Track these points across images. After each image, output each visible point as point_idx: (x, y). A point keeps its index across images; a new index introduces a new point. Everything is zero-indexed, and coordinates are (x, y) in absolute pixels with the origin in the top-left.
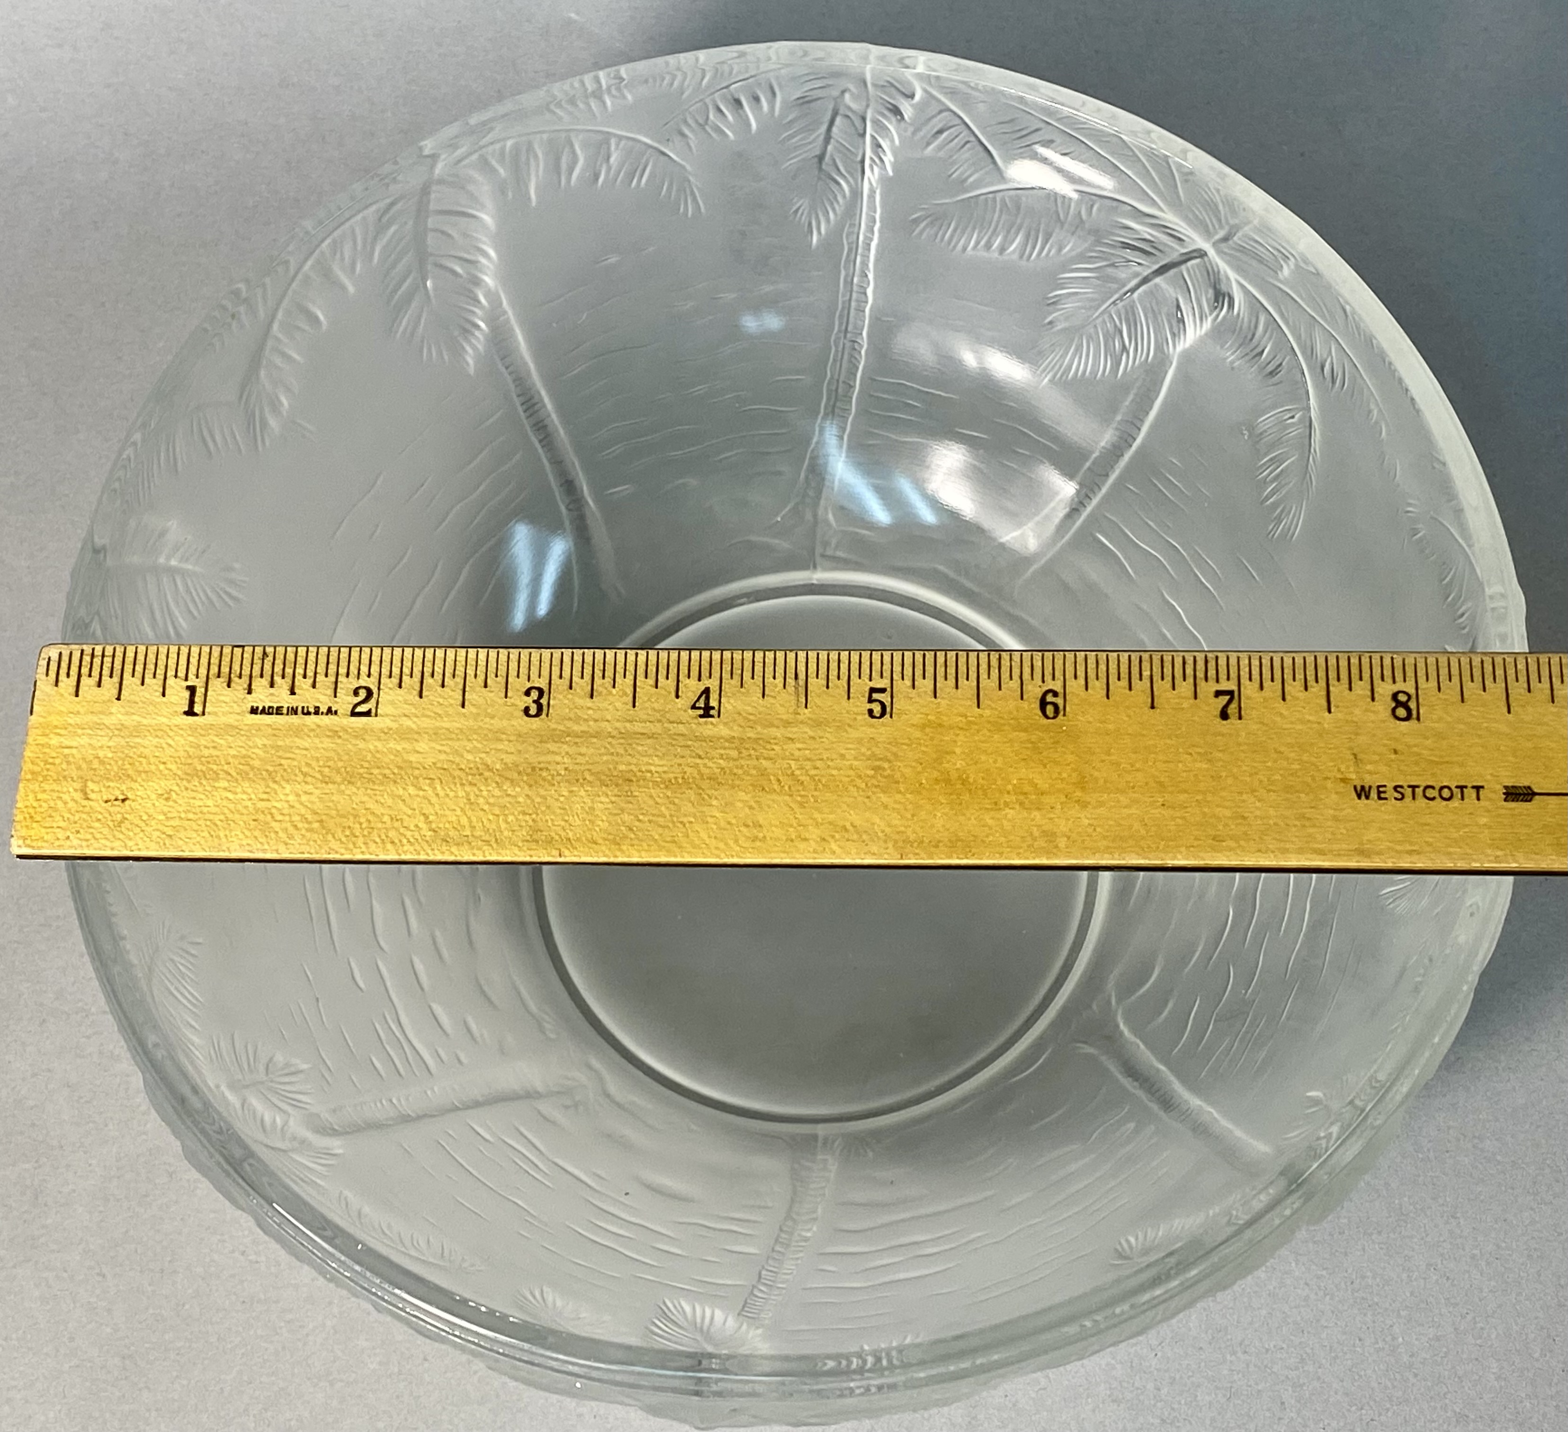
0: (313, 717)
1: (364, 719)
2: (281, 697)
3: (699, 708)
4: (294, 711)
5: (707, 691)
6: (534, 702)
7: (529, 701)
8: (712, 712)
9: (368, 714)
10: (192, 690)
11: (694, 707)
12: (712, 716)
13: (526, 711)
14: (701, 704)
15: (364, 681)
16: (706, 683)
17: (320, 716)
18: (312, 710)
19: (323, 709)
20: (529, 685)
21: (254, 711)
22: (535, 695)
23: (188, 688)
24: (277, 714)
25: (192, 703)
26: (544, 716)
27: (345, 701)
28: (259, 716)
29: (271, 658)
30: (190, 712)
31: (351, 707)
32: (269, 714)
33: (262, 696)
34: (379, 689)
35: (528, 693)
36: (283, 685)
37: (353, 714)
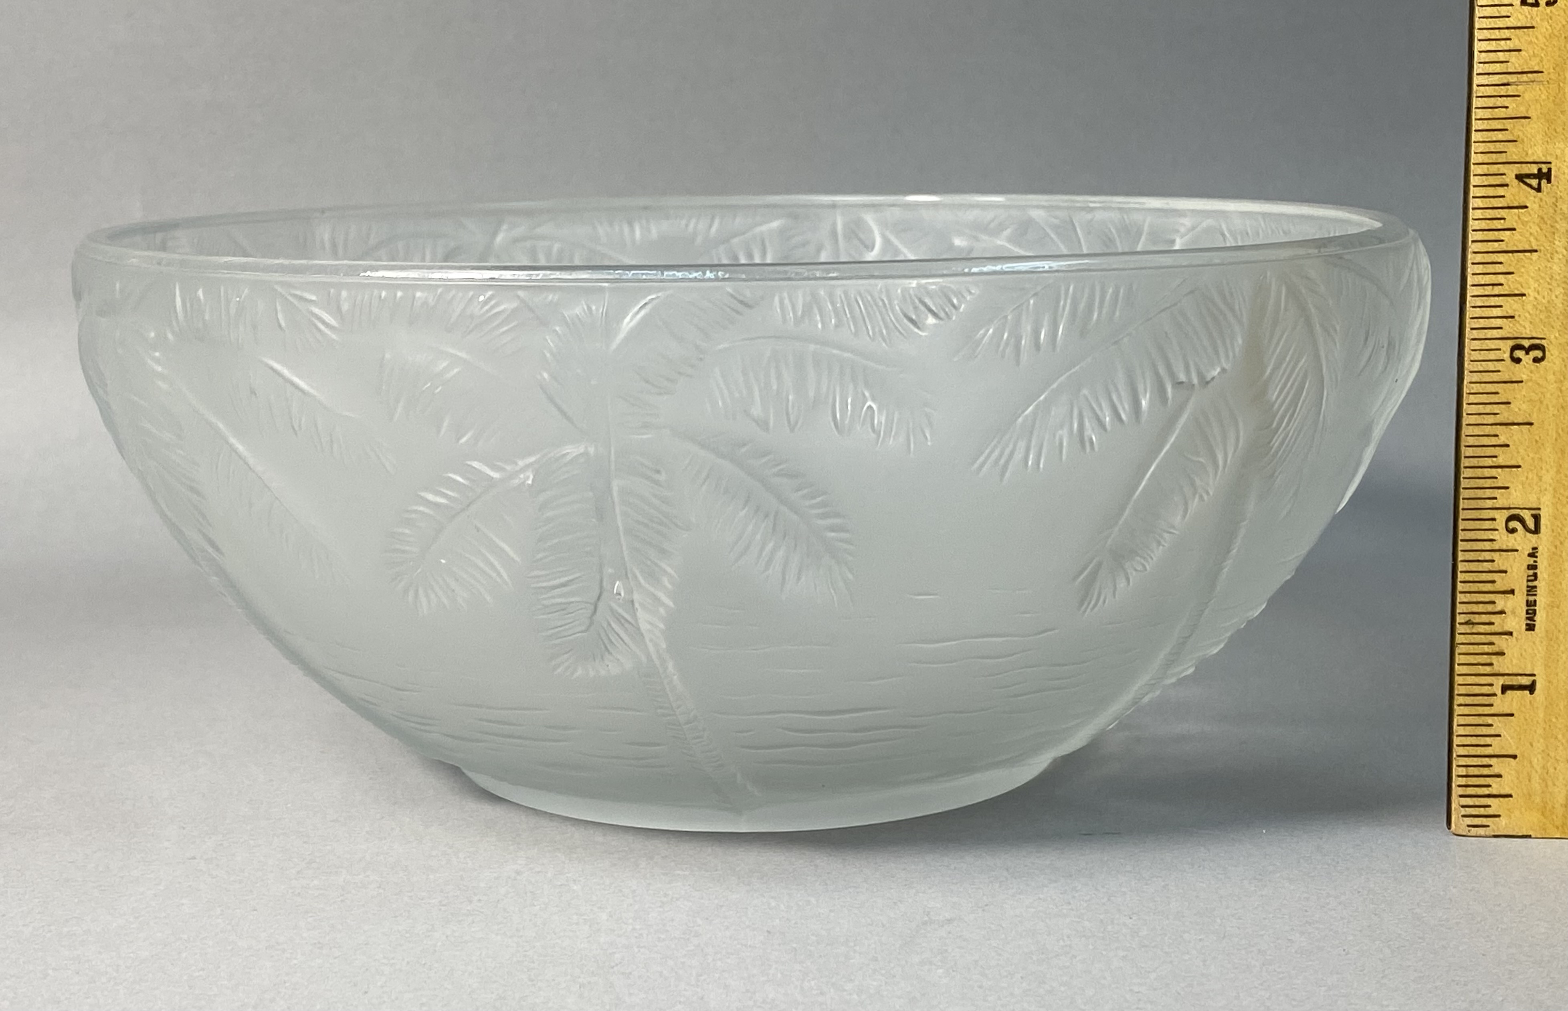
0: (1538, 571)
1: (1543, 521)
2: (1517, 604)
3: (1539, 184)
4: (1531, 590)
5: (1520, 178)
6: (1527, 353)
7: (1527, 359)
8: (1545, 170)
9: (1537, 518)
10: (1505, 689)
11: (1539, 189)
12: (1550, 170)
13: (1536, 360)
14: (1534, 182)
15: (1500, 523)
16: (1510, 178)
17: (1539, 564)
18: (1531, 572)
19: (1531, 561)
20: (1508, 360)
21: (1531, 628)
22: (1519, 354)
23: (1503, 692)
24: (1535, 605)
25: (1521, 688)
26: (1543, 342)
27: (1522, 541)
28: (1537, 624)
29: (1471, 617)
30: (1531, 688)
31: (1528, 534)
32: (1535, 612)
33: (1515, 622)
34: (1509, 508)
35: (1518, 361)
36: (1501, 602)
37: (1537, 531)
